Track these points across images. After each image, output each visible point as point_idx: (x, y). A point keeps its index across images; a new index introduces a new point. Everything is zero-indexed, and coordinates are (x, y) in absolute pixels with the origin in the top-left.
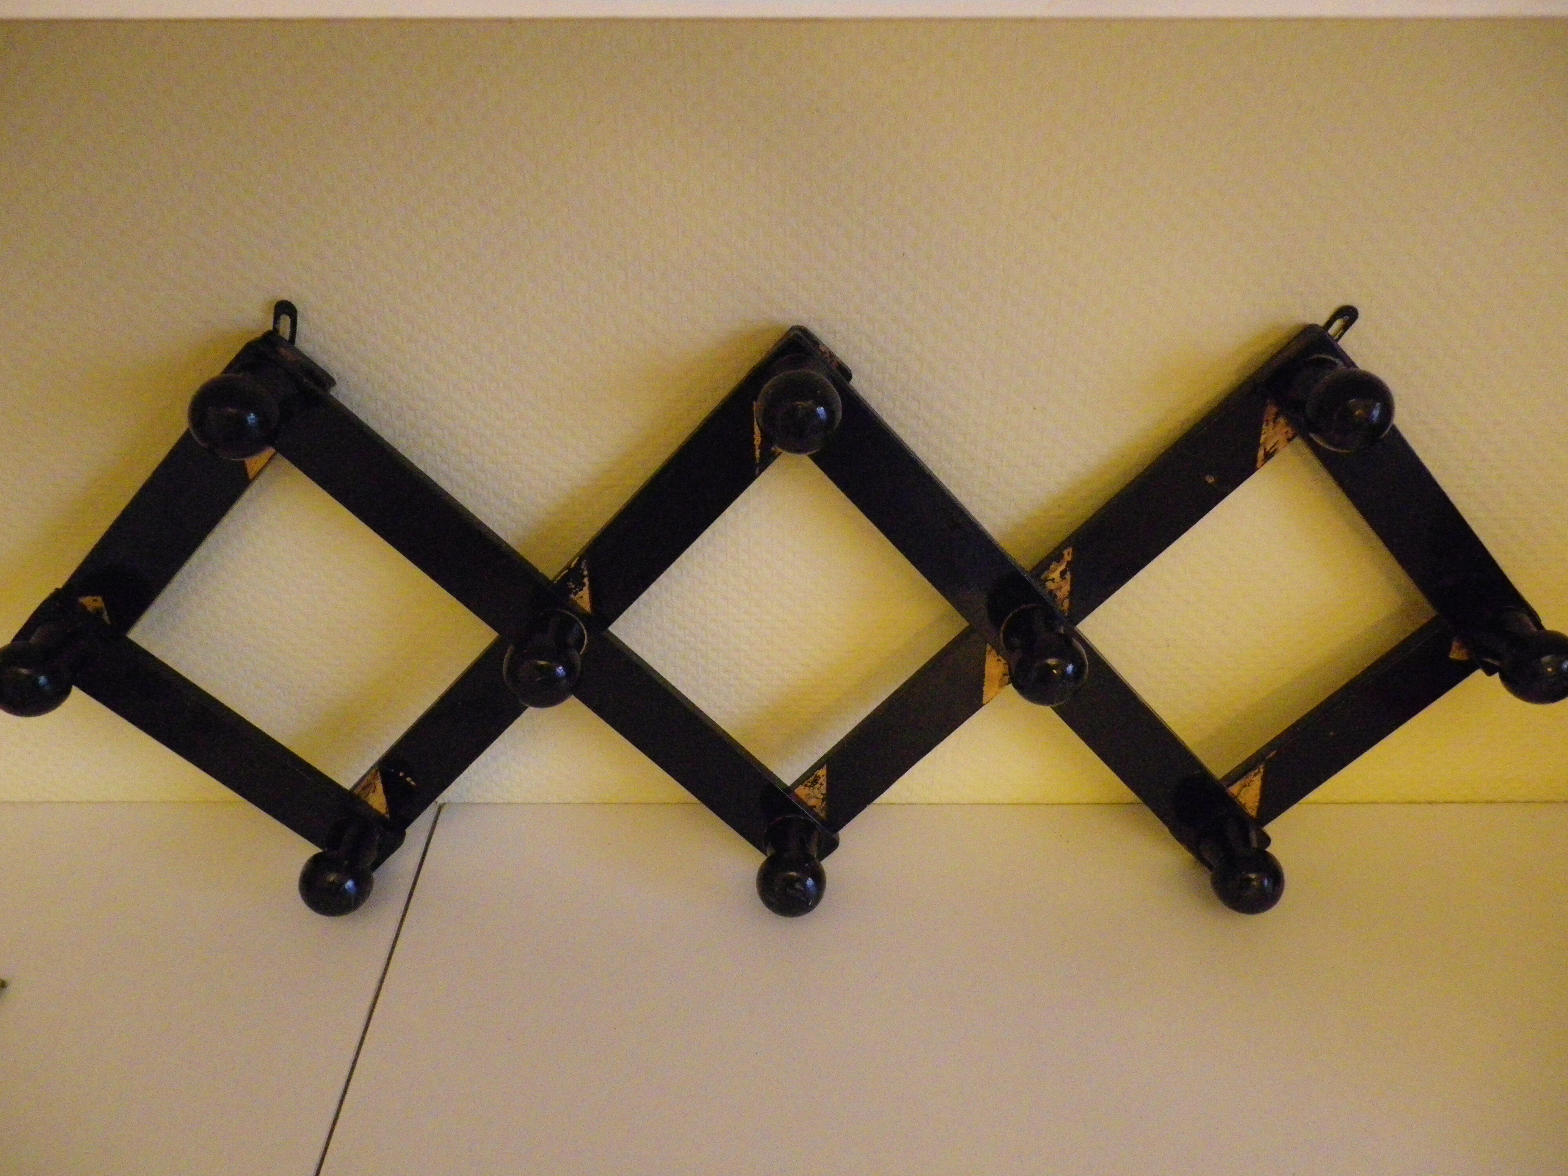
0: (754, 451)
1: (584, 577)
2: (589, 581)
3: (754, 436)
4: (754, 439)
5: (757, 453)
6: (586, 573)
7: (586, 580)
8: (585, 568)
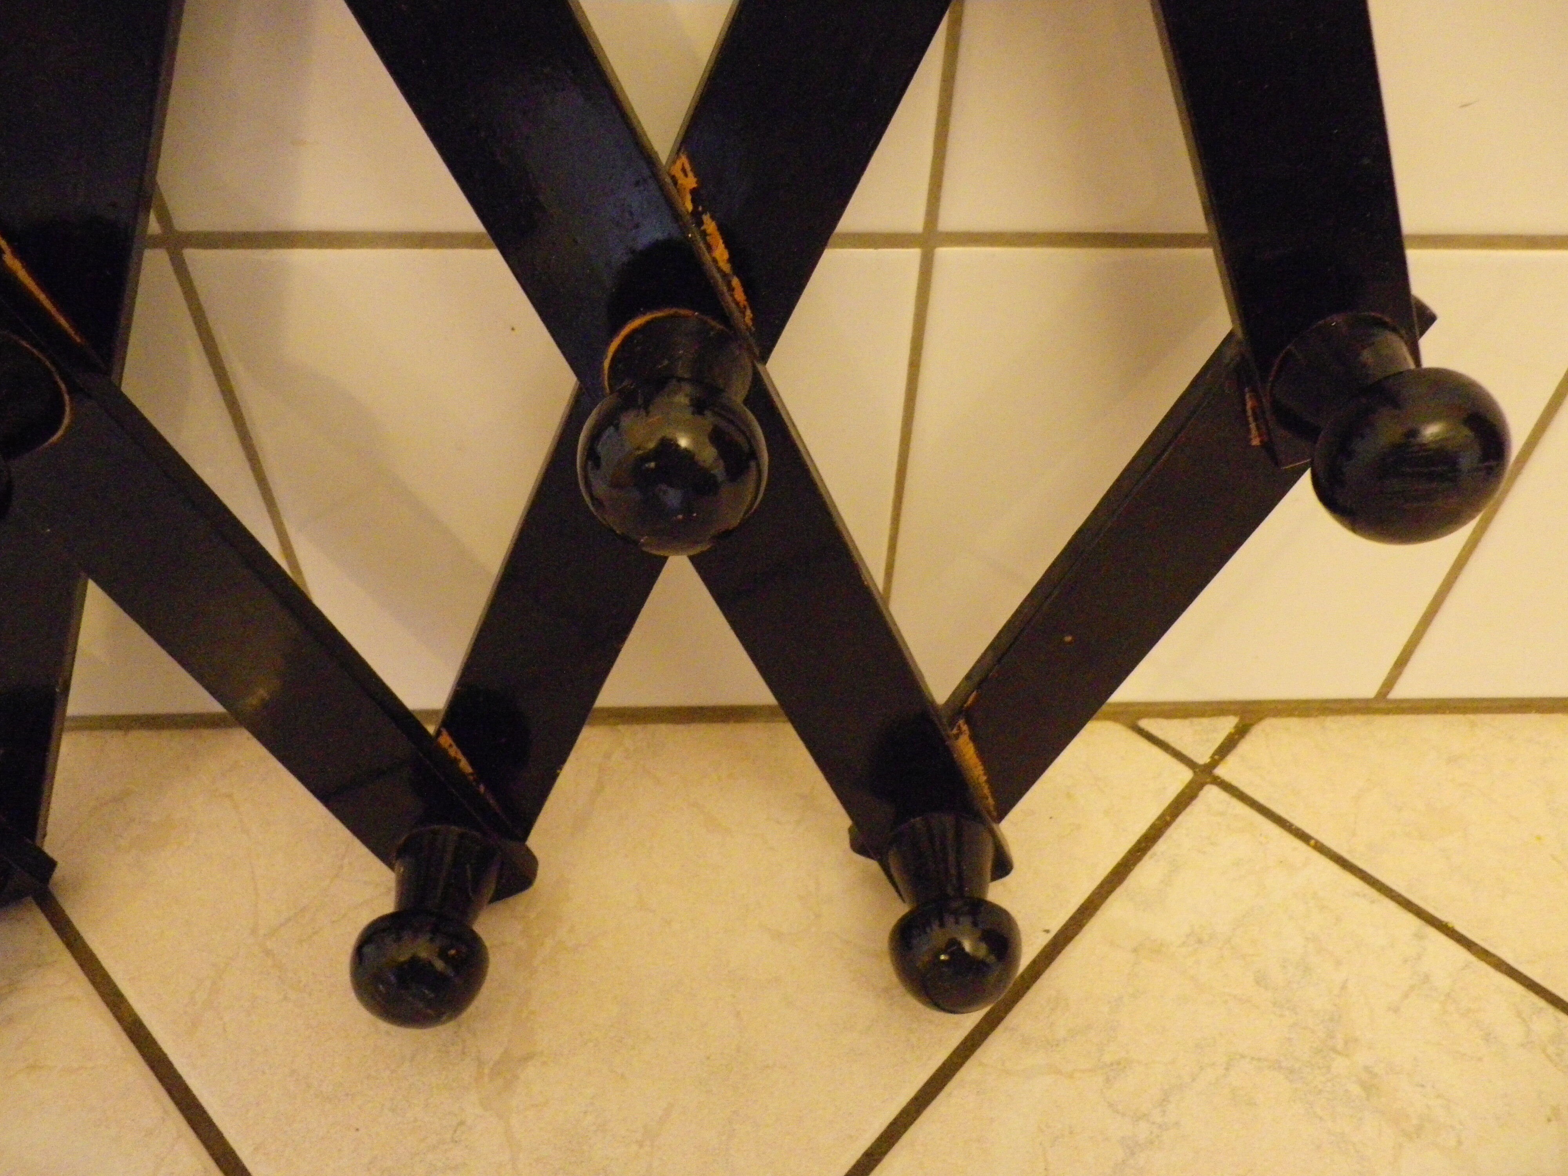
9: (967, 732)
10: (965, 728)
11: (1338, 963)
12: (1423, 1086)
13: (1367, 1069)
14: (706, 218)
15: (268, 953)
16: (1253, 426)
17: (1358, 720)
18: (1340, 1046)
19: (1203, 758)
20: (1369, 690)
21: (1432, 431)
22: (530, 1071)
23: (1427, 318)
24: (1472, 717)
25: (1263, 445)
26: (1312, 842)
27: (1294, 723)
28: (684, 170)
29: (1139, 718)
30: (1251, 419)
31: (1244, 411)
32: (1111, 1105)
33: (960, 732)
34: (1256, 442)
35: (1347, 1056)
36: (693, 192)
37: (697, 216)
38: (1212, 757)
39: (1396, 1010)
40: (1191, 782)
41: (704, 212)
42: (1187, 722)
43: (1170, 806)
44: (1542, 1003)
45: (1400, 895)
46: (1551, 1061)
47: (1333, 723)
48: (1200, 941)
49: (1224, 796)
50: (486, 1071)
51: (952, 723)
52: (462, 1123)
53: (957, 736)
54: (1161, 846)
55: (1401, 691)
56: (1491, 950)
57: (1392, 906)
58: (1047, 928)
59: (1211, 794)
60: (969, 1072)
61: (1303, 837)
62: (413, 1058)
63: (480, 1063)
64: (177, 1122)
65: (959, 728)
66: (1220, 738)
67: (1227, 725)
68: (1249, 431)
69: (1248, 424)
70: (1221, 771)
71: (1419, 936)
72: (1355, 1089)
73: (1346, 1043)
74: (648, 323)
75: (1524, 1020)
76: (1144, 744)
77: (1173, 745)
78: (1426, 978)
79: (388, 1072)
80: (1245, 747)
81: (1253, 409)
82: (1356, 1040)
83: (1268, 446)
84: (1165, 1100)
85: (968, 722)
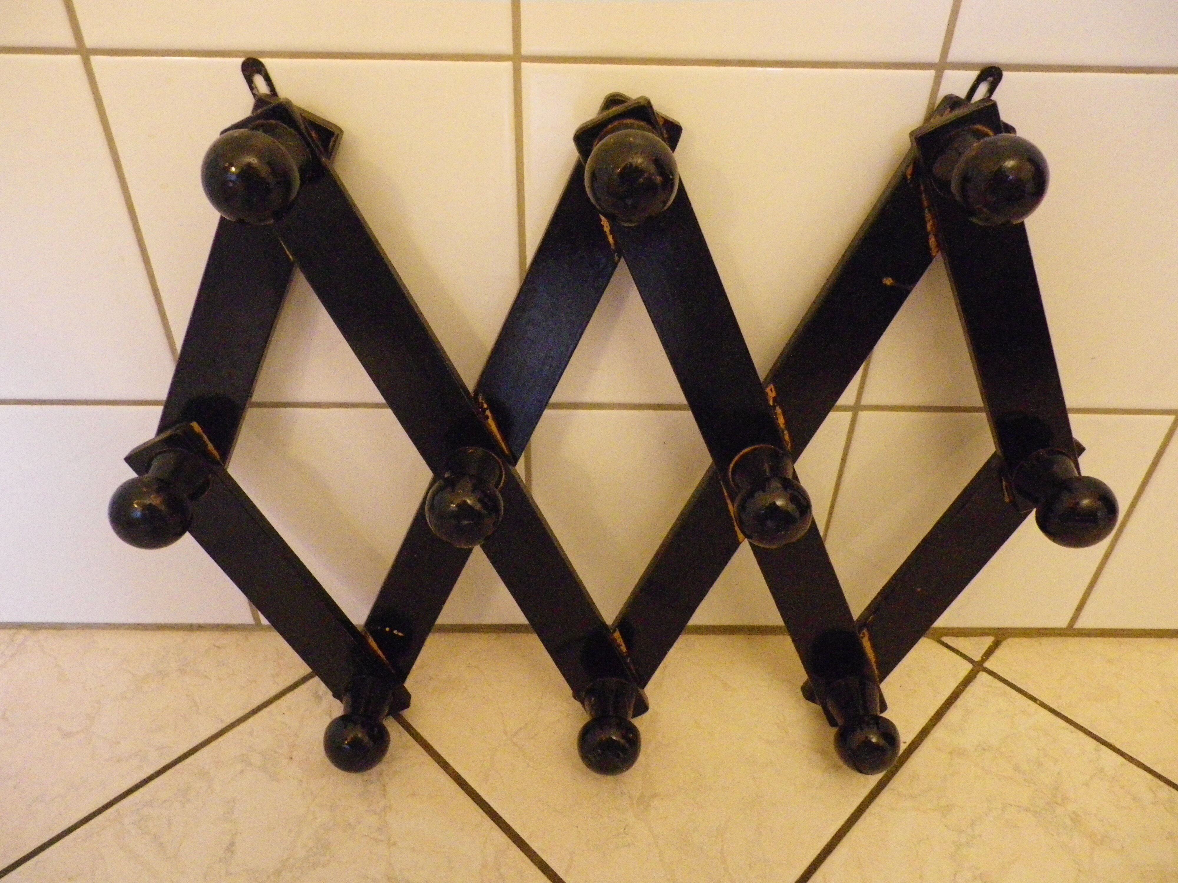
0: (606, 237)
1: (485, 409)
2: (492, 412)
3: (602, 223)
4: (603, 226)
5: (610, 238)
6: (485, 406)
7: (488, 412)
8: (483, 402)
9: (868, 636)
10: (866, 633)
11: (1056, 761)
12: (1102, 821)
13: (1074, 812)
14: (778, 408)
15: (515, 744)
16: (1006, 494)
17: (1058, 640)
18: (1059, 800)
19: (977, 658)
20: (1062, 622)
21: (1085, 502)
22: (655, 803)
23: (1081, 449)
24: (1119, 639)
25: (1011, 502)
26: (1038, 702)
27: (1025, 641)
28: (771, 390)
29: (941, 637)
30: (1005, 490)
31: (1002, 487)
32: (946, 826)
33: (864, 636)
34: (1007, 500)
35: (1063, 806)
36: (774, 398)
37: (774, 407)
38: (982, 657)
39: (1087, 785)
40: (972, 670)
41: (777, 406)
42: (967, 639)
43: (962, 682)
44: (1162, 783)
45: (1086, 730)
46: (1167, 810)
47: (1044, 641)
48: (984, 749)
49: (990, 677)
50: (635, 802)
51: (860, 631)
52: (626, 826)
53: (862, 638)
54: (959, 702)
55: (1080, 624)
56: (1135, 757)
57: (1082, 735)
58: (905, 741)
59: (983, 676)
60: (873, 809)
61: (1034, 699)
62: (597, 795)
63: (631, 798)
64: (489, 823)
65: (864, 633)
66: (985, 648)
67: (988, 641)
68: (1004, 495)
69: (1004, 492)
70: (987, 665)
71: (1097, 750)
72: (1068, 821)
73: (1062, 800)
74: (752, 450)
75: (1153, 791)
76: (946, 650)
77: (961, 651)
78: (1102, 770)
79: (586, 801)
80: (999, 653)
81: (1006, 486)
82: (1067, 799)
83: (1013, 503)
84: (973, 824)
85: (868, 630)
